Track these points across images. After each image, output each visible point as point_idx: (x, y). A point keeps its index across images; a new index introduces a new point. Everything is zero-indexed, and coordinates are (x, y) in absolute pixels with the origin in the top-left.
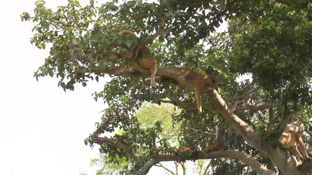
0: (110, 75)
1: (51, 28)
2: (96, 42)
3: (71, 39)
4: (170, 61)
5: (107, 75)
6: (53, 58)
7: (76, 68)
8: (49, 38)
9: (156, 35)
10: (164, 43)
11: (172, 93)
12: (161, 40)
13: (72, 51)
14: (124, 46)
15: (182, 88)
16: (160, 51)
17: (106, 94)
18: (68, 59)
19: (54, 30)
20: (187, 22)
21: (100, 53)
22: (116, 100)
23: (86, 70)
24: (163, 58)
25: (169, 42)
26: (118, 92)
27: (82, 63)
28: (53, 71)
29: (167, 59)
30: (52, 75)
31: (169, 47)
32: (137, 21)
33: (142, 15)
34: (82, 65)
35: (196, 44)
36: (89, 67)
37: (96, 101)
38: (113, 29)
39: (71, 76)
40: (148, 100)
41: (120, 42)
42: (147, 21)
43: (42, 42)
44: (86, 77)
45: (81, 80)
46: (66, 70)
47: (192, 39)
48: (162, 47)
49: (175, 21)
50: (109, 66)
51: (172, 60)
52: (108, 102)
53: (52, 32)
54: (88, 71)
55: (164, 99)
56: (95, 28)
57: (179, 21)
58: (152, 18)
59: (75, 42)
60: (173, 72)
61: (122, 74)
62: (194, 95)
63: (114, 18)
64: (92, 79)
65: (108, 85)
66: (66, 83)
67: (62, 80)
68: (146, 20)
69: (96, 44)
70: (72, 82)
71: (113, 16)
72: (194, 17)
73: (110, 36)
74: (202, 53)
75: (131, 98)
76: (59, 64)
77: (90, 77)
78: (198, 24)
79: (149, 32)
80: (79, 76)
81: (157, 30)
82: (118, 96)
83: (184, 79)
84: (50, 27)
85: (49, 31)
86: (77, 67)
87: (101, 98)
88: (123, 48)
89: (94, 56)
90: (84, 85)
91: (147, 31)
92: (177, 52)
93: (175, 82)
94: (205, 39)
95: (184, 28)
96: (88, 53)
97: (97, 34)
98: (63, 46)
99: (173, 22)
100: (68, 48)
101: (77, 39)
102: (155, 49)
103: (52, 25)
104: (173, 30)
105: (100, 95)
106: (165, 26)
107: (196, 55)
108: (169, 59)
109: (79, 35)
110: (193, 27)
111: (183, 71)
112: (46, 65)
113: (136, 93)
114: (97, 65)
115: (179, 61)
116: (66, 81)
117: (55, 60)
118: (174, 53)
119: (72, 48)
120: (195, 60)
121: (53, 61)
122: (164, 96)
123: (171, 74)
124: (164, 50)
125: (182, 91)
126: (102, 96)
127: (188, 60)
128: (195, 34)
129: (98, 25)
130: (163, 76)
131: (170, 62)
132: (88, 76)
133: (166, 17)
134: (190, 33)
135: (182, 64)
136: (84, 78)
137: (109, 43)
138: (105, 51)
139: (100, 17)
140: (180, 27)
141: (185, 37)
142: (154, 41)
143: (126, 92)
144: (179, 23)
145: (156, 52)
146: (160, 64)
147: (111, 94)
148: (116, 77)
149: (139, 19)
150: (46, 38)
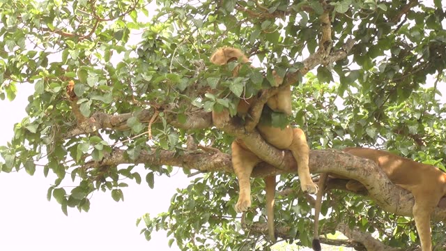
0: (187, 171)
1: (32, 44)
2: (148, 79)
3: (84, 73)
4: (347, 132)
5: (177, 171)
6: (36, 123)
7: (96, 151)
8: (24, 71)
9: (310, 62)
10: (331, 85)
11: (352, 219)
12: (324, 75)
13: (85, 106)
14: (226, 92)
15: (379, 205)
16: (319, 106)
17: (174, 222)
18: (75, 126)
19: (39, 51)
20: (395, 27)
21: (161, 109)
22: (202, 237)
23: (121, 157)
24: (329, 125)
25: (345, 82)
26: (208, 215)
27: (112, 137)
28: (35, 158)
29: (338, 128)
30: (31, 169)
31: (346, 94)
32: (258, 24)
33: (274, 9)
34: (111, 142)
35: (416, 87)
36: (130, 148)
37: (149, 238)
38: (194, 46)
39: (82, 172)
40: (287, 237)
41: (214, 82)
42: (285, 24)
43: (7, 82)
44: (121, 176)
45: (109, 184)
46: (69, 157)
47: (406, 73)
48: (326, 95)
49: (361, 26)
50: (184, 146)
51: (352, 128)
52: (180, 243)
53: (32, 54)
54: (127, 159)
55: (330, 236)
56: (146, 43)
57: (373, 26)
58: (299, 18)
59: (93, 81)
60: (356, 161)
61: (217, 167)
62: (412, 225)
63: (198, 17)
64: (139, 181)
65: (180, 198)
66: (69, 193)
67: (58, 182)
68: (282, 22)
69: (150, 87)
70: (85, 188)
71: (195, 11)
72: (411, 15)
73: (188, 63)
74: (432, 112)
75: (242, 232)
76: (50, 140)
77: (131, 176)
78: (422, 33)
79: (291, 55)
80: (103, 172)
81: (311, 50)
82: (207, 225)
83: (385, 180)
84: (27, 42)
85: (24, 53)
86: (99, 147)
87: (161, 230)
88: (222, 96)
89: (144, 119)
90: (117, 196)
91: (285, 52)
92: (366, 106)
93: (362, 190)
94: (441, 73)
95: (385, 43)
96: (129, 111)
97: (152, 59)
98: (62, 91)
99: (356, 28)
100: (74, 96)
101: (100, 72)
102: (308, 100)
103: (32, 37)
104: (357, 51)
105: (160, 223)
106: (334, 38)
107: (417, 116)
108: (344, 126)
109: (103, 61)
110: (409, 42)
111: (382, 160)
112: (16, 141)
113: (256, 219)
114: (150, 143)
115: (371, 132)
116: (70, 184)
117: (40, 128)
118: (357, 110)
119: (85, 96)
120: (414, 129)
121: (33, 130)
122: (331, 226)
123: (351, 169)
124: (331, 102)
125: (379, 213)
126: (165, 225)
127: (395, 131)
128: (414, 59)
129: (154, 35)
130: (328, 173)
131: (348, 137)
132: (126, 172)
133: (338, 15)
134: (402, 57)
135: (379, 141)
136: (116, 179)
137: (184, 83)
138: (173, 105)
139: (161, 14)
140: (375, 42)
141: (389, 69)
142: (305, 80)
143: (228, 216)
144: (373, 31)
145: (310, 108)
146: (322, 140)
147: (190, 222)
148: (201, 175)
149: (263, 19)
150: (17, 72)
